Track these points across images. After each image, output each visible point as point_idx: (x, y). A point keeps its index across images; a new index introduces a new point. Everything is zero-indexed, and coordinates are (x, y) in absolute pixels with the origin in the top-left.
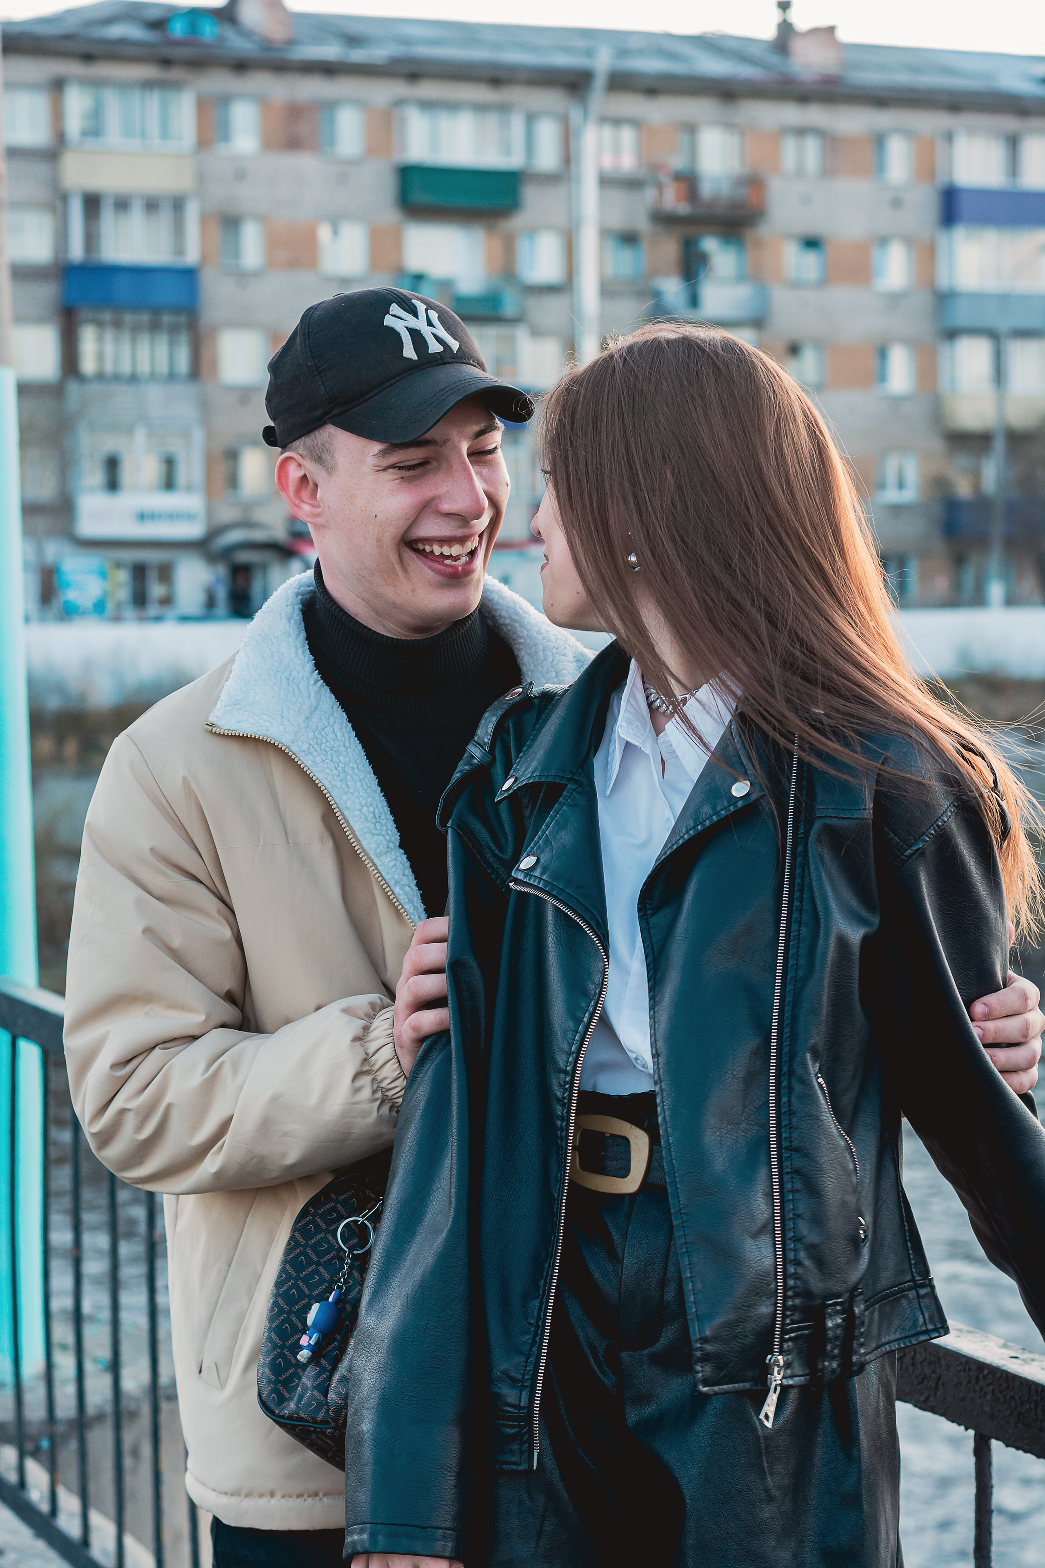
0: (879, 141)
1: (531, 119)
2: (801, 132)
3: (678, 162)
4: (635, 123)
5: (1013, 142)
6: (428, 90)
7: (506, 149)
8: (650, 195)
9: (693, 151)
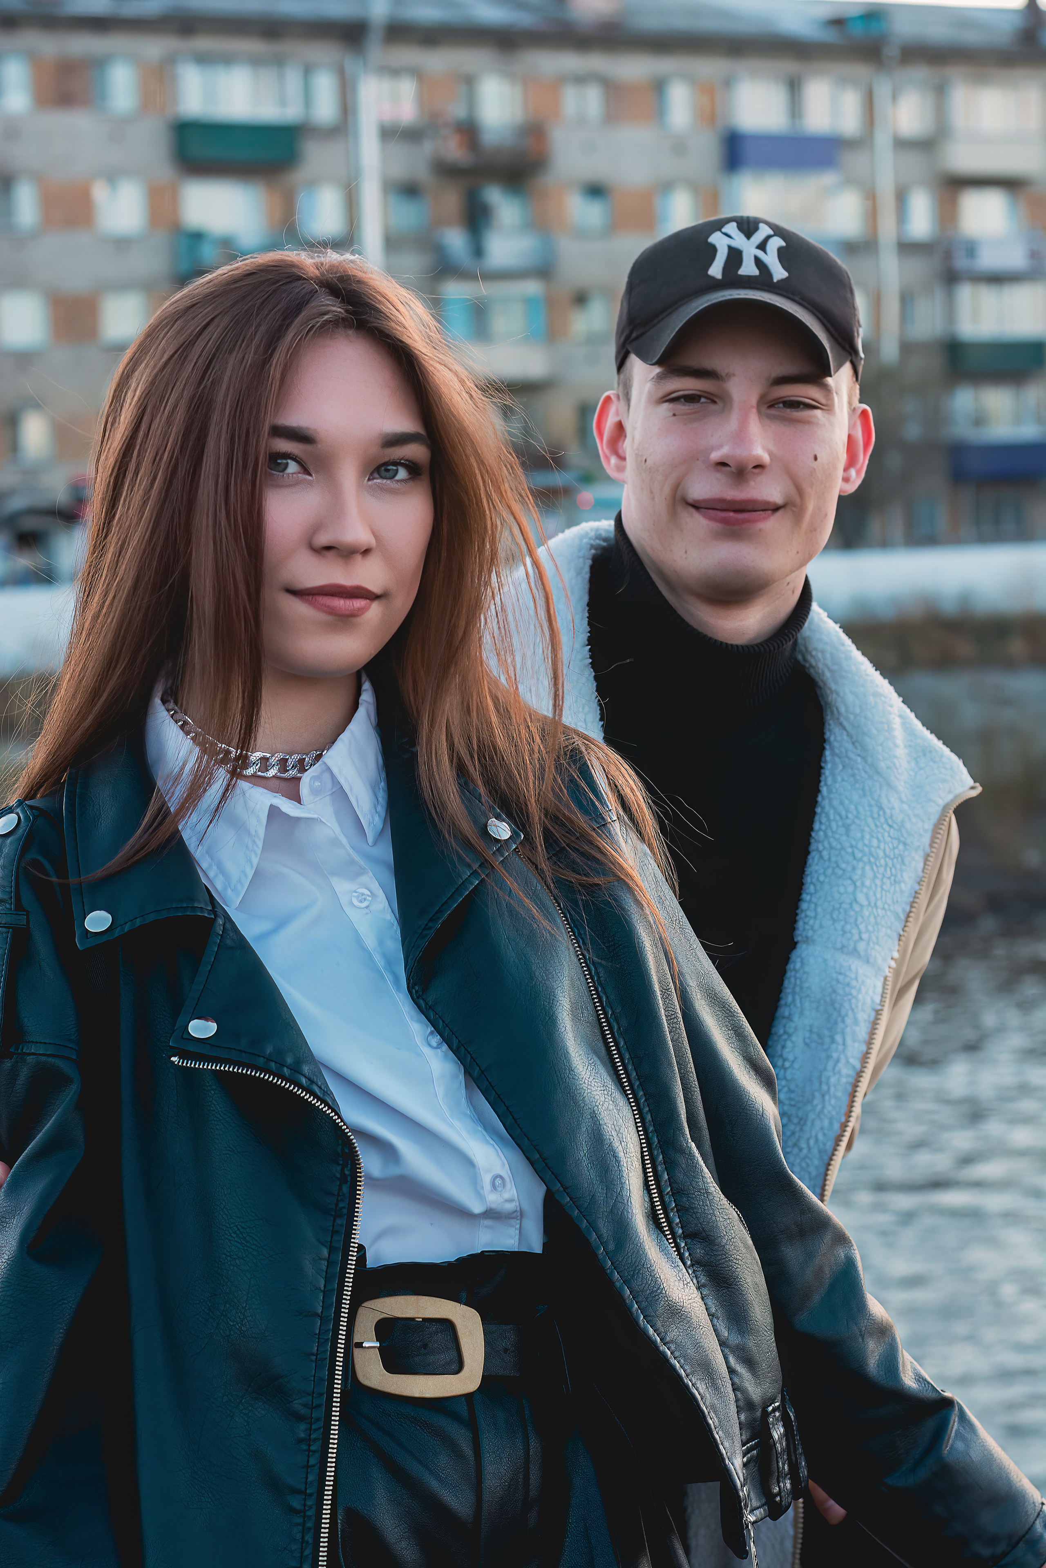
0: (659, 87)
1: (308, 71)
2: (581, 80)
3: (457, 111)
4: (417, 73)
5: (794, 87)
6: (204, 43)
7: (282, 102)
8: (428, 148)
9: (472, 101)
